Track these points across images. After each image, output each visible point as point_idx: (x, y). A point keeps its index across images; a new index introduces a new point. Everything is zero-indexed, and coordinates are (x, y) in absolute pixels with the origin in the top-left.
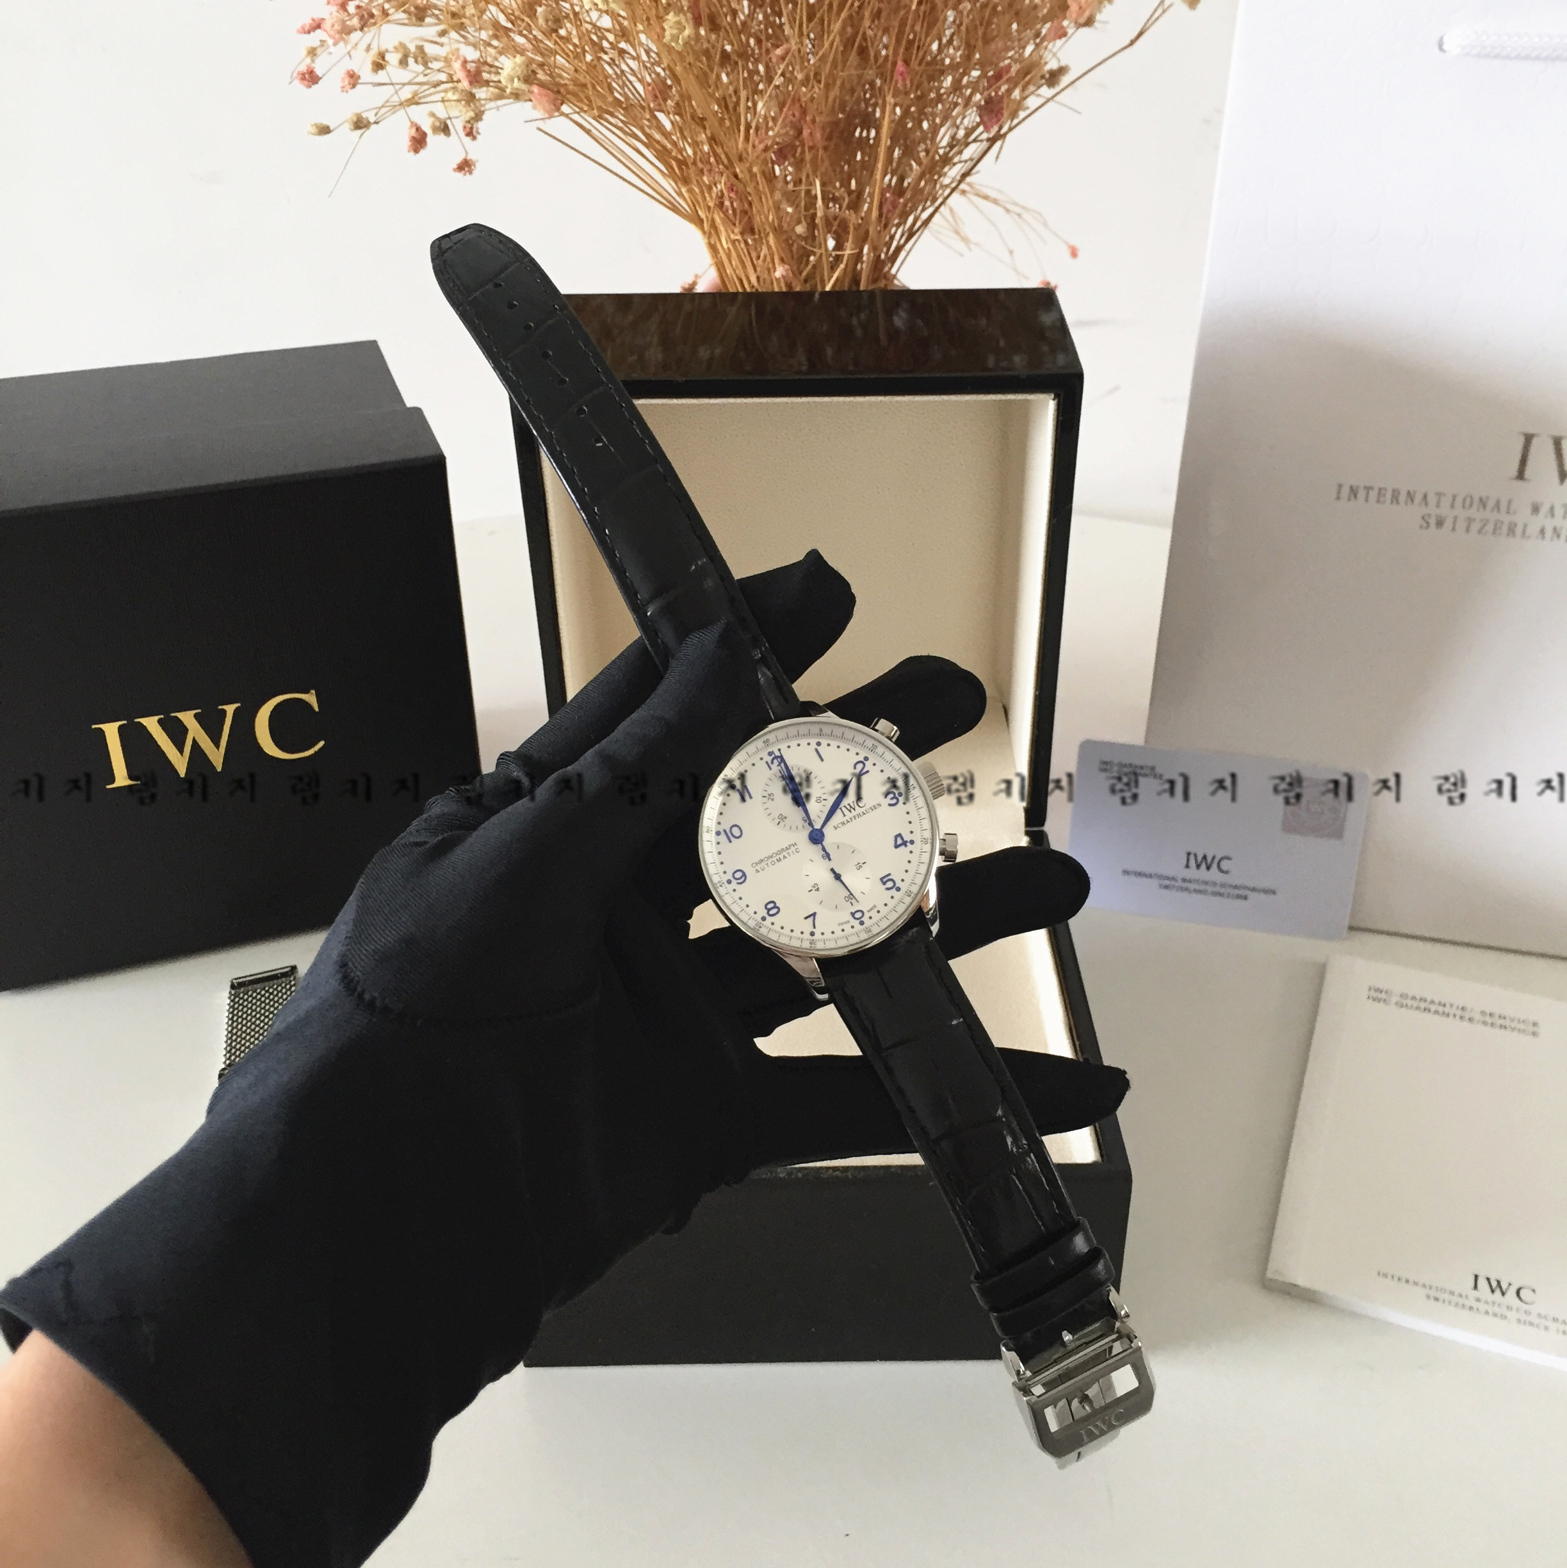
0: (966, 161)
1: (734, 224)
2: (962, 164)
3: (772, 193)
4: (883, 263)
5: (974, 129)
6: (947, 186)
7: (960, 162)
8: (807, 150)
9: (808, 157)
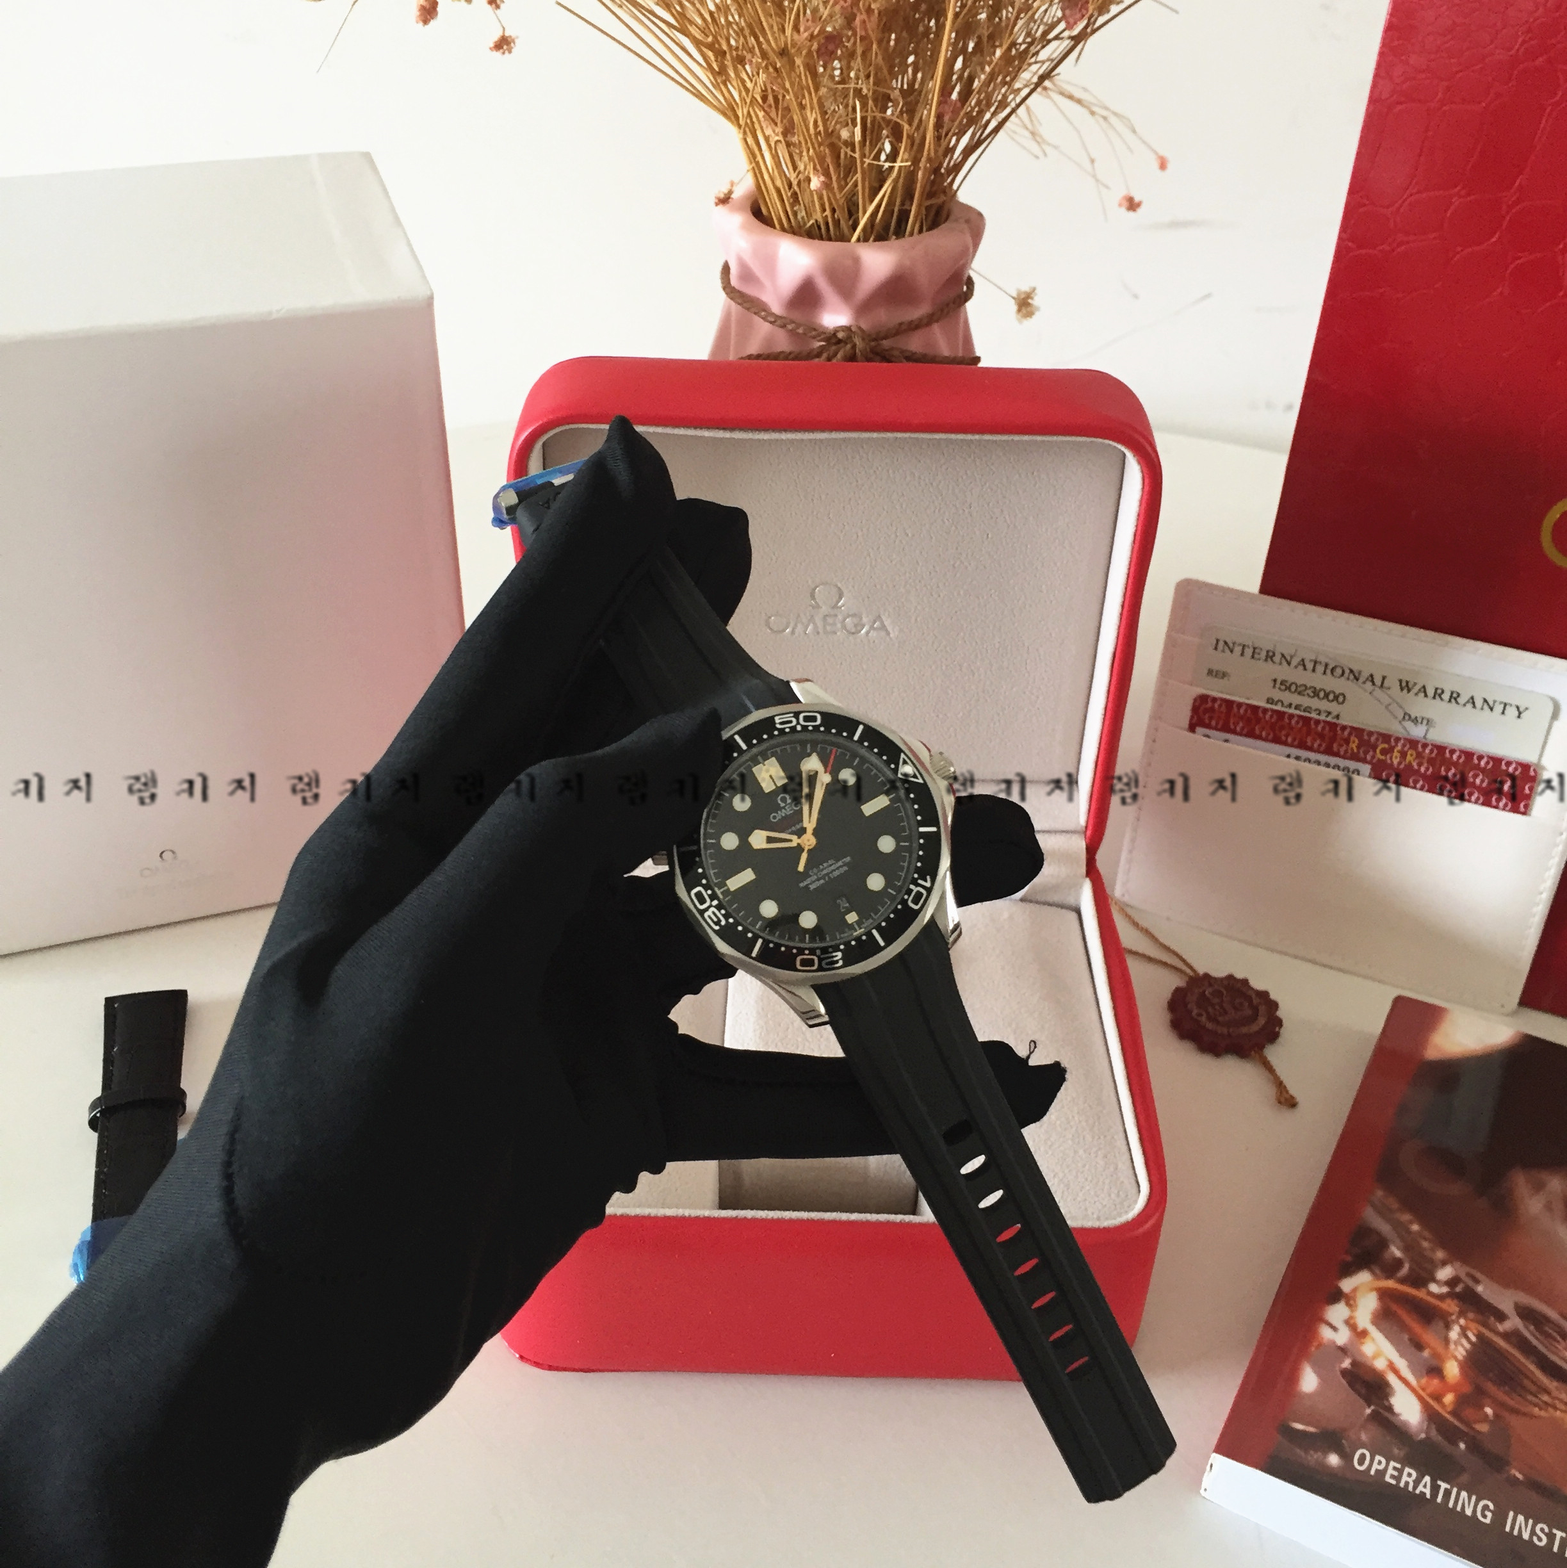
0: (1043, 62)
1: (776, 124)
2: (1038, 66)
3: (817, 90)
4: (943, 177)
5: (1052, 27)
6: (1019, 90)
7: (1036, 62)
8: (858, 40)
9: (859, 51)
